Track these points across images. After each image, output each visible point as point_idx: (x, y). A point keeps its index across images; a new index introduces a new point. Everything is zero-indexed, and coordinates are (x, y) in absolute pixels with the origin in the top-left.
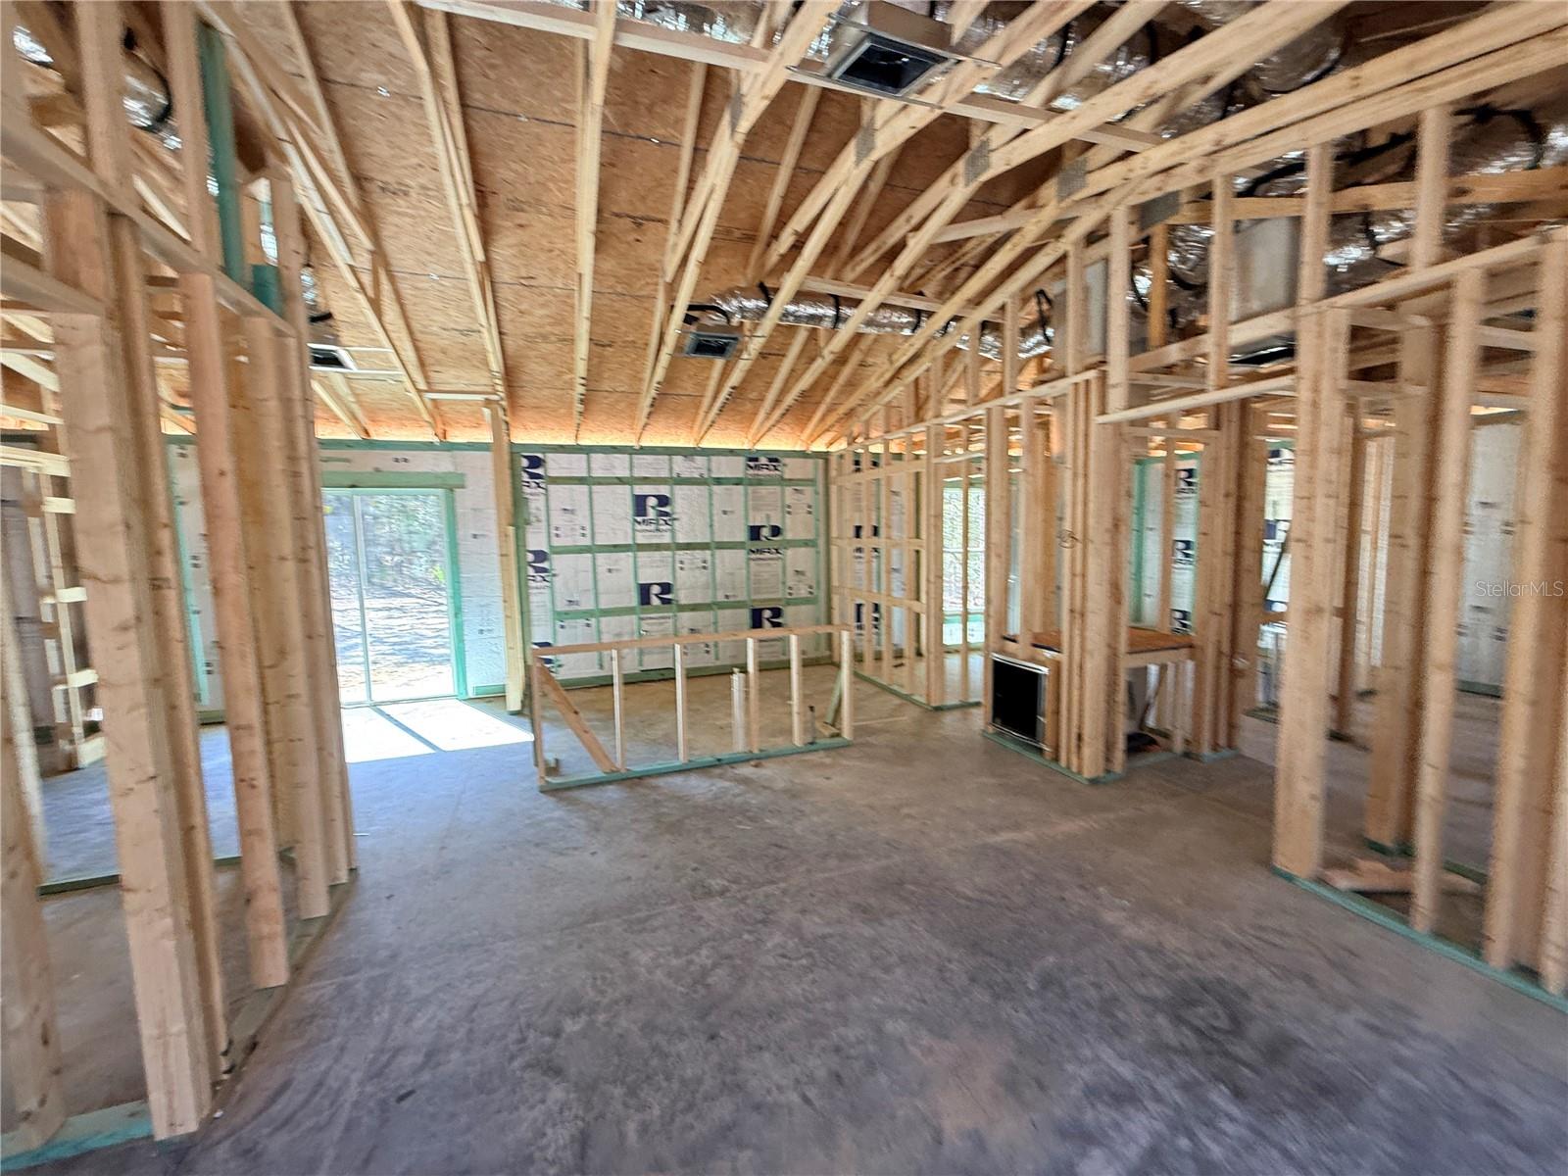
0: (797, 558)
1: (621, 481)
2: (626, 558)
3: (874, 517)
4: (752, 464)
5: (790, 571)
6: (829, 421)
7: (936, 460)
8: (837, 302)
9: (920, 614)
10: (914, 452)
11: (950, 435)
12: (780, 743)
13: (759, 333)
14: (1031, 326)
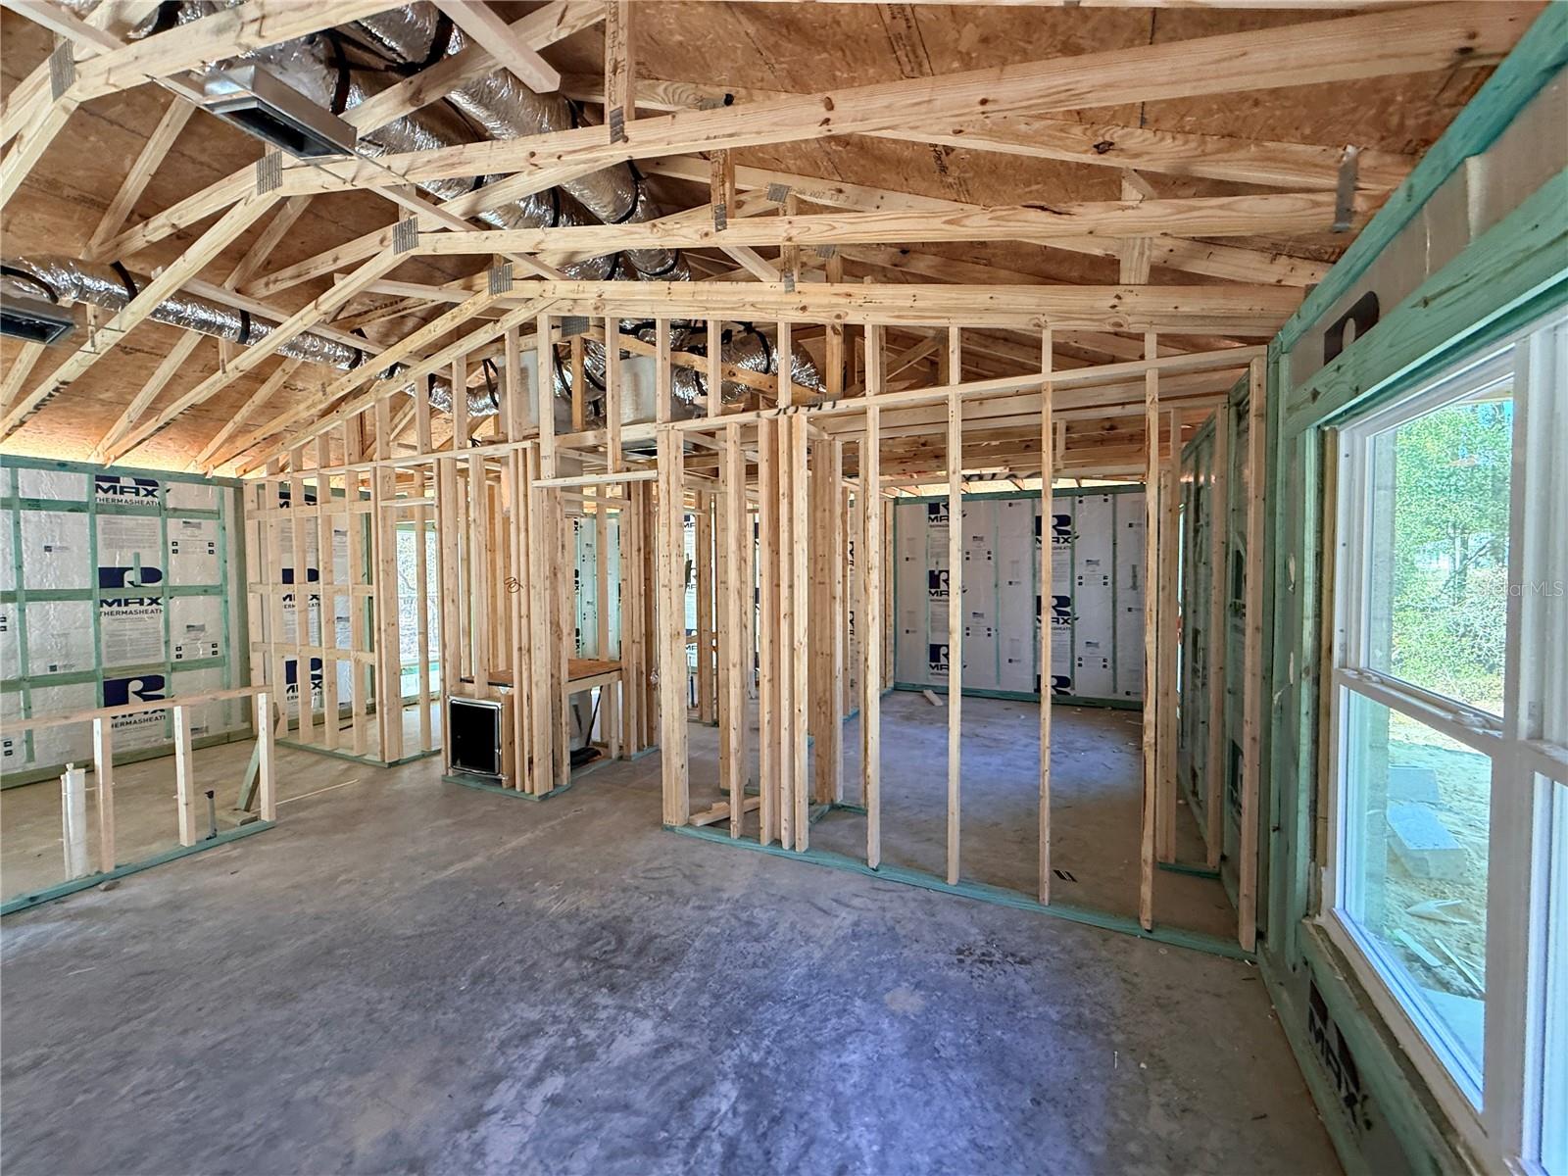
0: (190, 610)
3: (311, 560)
4: (105, 485)
5: (178, 627)
6: (242, 443)
7: (384, 503)
8: (245, 317)
9: (372, 667)
10: (362, 489)
11: (400, 477)
12: (158, 849)
13: (113, 324)
14: (481, 388)
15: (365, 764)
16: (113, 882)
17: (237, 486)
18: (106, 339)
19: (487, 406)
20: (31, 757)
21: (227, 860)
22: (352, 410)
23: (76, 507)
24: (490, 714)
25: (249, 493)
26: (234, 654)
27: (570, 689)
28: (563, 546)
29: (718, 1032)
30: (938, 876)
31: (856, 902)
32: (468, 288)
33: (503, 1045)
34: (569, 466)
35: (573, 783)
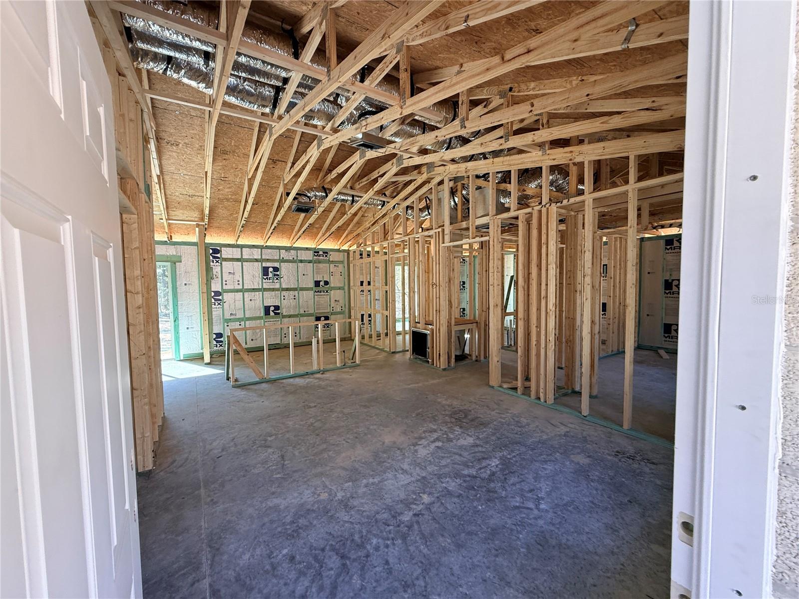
0: (336, 295)
1: (257, 260)
2: (258, 295)
3: (369, 277)
4: (316, 254)
5: (333, 301)
6: (349, 238)
7: (392, 256)
8: (353, 196)
9: (387, 316)
10: (384, 250)
11: (397, 245)
12: (331, 366)
13: (322, 205)
14: (424, 208)
15: (386, 351)
16: (324, 372)
17: (348, 252)
18: (320, 210)
19: (426, 215)
20: (300, 338)
21: (349, 372)
22: (381, 223)
23: (310, 262)
24: (425, 335)
25: (351, 254)
26: (347, 310)
27: (455, 329)
28: (453, 270)
29: (497, 447)
30: (619, 425)
31: (570, 425)
32: (419, 173)
33: (424, 432)
34: (455, 237)
35: (455, 368)
